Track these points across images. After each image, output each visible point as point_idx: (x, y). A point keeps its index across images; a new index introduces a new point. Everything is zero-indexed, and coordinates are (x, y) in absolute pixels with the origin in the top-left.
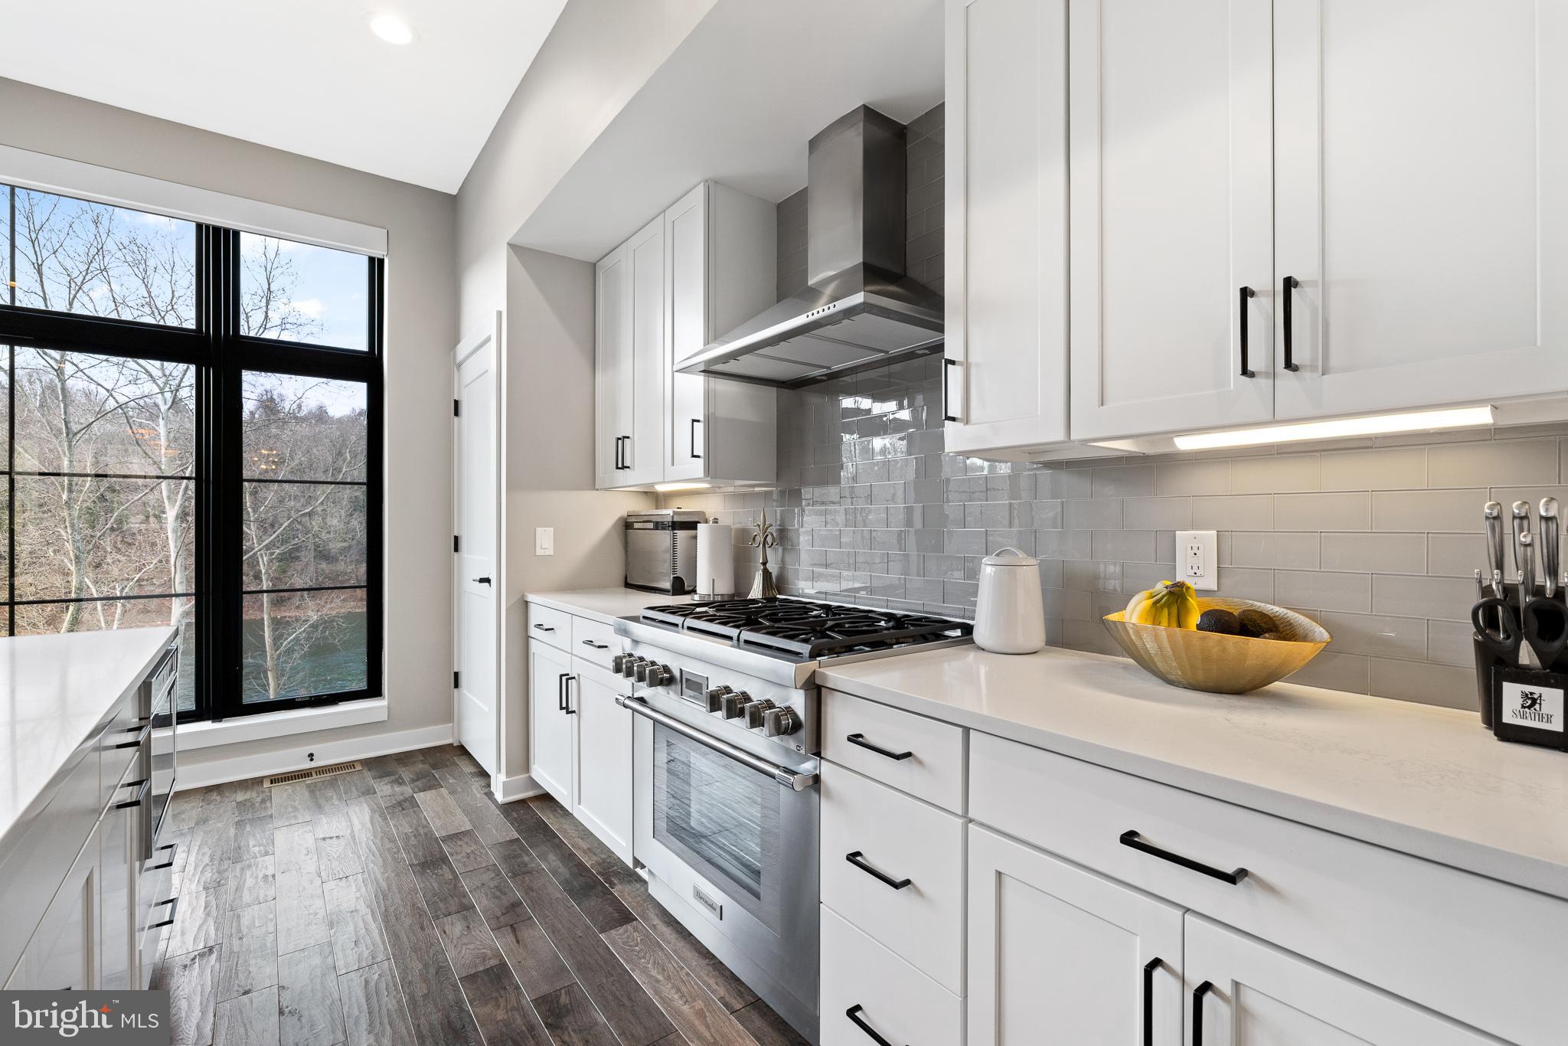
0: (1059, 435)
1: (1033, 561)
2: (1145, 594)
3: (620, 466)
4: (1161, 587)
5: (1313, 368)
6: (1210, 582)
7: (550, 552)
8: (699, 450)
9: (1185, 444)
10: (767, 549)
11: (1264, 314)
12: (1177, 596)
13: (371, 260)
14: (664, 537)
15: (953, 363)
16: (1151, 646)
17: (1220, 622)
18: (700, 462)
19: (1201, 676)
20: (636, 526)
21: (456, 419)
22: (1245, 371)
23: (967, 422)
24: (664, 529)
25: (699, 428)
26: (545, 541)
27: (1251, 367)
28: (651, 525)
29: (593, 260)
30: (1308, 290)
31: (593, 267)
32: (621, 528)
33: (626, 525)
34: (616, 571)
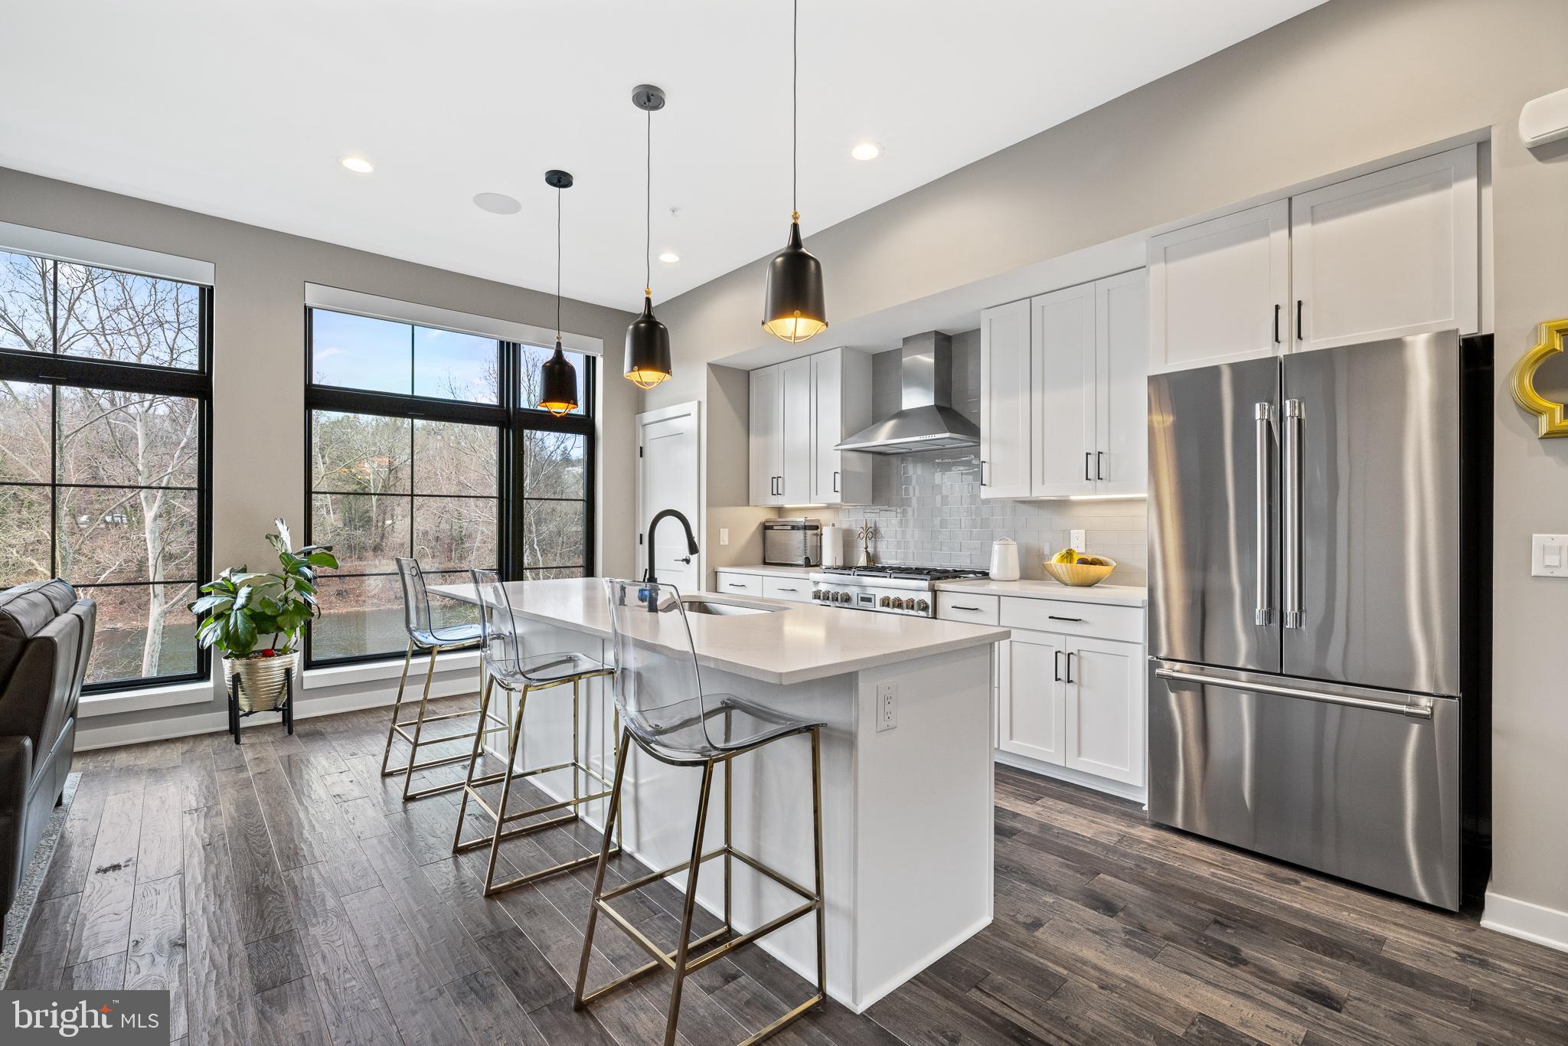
0: (1028, 495)
1: (1015, 543)
2: (1058, 553)
3: (775, 492)
4: (1064, 551)
5: (1106, 480)
6: (1083, 550)
7: (727, 543)
8: (838, 488)
9: (1073, 498)
10: (868, 541)
11: (1092, 460)
12: (1069, 554)
13: (588, 357)
14: (799, 535)
15: (985, 462)
16: (1060, 571)
17: (1083, 561)
18: (839, 494)
19: (1076, 582)
20: (775, 528)
21: (641, 459)
22: (1087, 479)
23: (990, 486)
24: (798, 529)
25: (838, 477)
26: (724, 537)
27: (1089, 477)
28: (789, 528)
29: (749, 369)
30: (1105, 455)
31: (748, 373)
32: (761, 528)
33: (766, 527)
34: (758, 555)
